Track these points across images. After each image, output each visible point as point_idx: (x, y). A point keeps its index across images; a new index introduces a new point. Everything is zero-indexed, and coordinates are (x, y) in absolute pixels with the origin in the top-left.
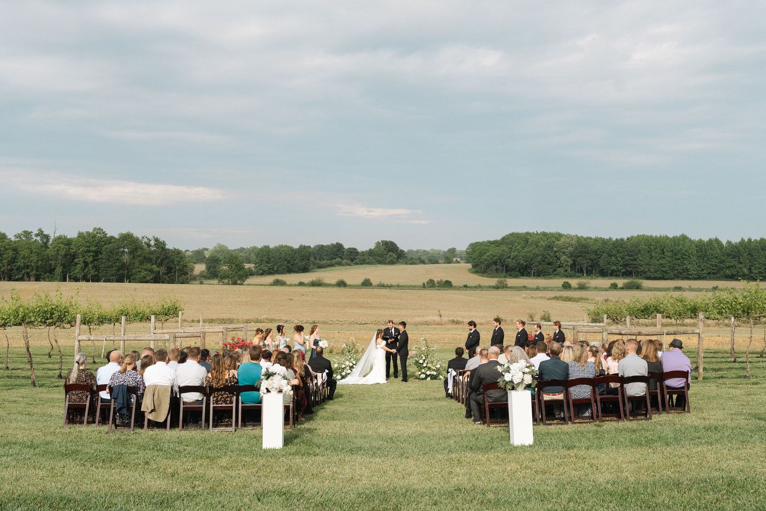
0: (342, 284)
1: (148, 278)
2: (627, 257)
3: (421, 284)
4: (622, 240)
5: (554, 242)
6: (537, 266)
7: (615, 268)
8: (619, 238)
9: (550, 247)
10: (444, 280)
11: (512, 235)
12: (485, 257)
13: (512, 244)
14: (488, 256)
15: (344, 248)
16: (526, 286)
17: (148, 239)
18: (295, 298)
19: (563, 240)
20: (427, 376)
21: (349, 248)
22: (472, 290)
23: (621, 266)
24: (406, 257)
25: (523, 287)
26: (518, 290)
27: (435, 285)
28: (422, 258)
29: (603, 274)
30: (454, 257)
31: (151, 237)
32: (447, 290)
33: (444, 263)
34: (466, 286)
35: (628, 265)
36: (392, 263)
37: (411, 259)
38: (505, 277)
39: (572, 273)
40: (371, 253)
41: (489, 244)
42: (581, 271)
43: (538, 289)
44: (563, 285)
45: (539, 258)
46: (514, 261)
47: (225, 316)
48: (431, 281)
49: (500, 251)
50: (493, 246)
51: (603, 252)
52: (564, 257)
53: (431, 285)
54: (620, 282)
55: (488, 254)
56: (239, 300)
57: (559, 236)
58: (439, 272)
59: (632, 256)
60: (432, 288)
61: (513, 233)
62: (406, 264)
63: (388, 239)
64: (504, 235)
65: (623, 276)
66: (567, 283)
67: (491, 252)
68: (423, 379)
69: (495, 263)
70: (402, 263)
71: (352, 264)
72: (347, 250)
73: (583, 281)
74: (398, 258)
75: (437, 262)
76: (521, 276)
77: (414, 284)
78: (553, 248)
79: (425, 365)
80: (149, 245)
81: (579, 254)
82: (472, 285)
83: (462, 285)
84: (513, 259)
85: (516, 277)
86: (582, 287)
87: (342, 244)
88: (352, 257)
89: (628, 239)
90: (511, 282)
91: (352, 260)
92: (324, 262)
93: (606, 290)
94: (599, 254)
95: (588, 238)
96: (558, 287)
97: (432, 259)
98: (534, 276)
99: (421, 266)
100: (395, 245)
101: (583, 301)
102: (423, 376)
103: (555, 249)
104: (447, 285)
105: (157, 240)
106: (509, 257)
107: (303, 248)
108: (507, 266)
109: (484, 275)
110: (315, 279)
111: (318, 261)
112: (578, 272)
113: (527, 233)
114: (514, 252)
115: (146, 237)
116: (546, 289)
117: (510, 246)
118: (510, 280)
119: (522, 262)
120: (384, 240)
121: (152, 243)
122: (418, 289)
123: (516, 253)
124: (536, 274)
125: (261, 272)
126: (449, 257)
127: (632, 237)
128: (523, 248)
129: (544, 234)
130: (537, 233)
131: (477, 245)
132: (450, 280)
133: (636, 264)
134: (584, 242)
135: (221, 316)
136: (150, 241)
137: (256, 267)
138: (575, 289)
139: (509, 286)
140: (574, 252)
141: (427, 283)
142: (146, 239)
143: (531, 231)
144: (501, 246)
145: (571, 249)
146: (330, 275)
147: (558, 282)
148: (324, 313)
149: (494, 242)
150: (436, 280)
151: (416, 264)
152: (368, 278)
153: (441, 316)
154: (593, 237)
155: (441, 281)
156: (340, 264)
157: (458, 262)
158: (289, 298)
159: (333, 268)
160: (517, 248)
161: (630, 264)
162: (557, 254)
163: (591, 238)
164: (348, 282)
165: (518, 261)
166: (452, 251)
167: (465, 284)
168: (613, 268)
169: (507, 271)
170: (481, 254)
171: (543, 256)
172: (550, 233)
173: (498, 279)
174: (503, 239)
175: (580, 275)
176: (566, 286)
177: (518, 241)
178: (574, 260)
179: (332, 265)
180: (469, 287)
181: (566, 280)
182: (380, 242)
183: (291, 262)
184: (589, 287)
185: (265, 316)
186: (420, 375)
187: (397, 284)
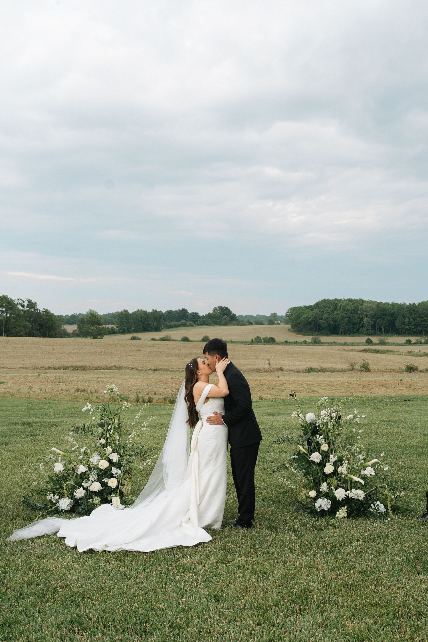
0: (186, 339)
1: (22, 333)
2: (419, 319)
3: (250, 340)
4: (414, 304)
5: (358, 307)
6: (344, 326)
7: (408, 327)
8: (412, 303)
9: (355, 311)
10: (269, 337)
11: (324, 301)
12: (302, 319)
13: (324, 308)
14: (304, 318)
15: (188, 313)
16: (336, 342)
17: (22, 301)
18: (143, 349)
19: (365, 305)
20: (336, 505)
21: (192, 313)
22: (292, 345)
23: (413, 326)
24: (238, 320)
25: (333, 342)
26: (330, 345)
27: (261, 341)
28: (250, 321)
29: (398, 332)
30: (276, 320)
31: (24, 300)
32: (272, 345)
33: (268, 324)
34: (286, 342)
35: (419, 325)
36: (226, 324)
37: (242, 321)
38: (318, 335)
39: (373, 331)
40: (209, 316)
41: (305, 309)
42: (380, 330)
43: (346, 344)
44: (366, 341)
45: (346, 320)
46: (325, 322)
47: (79, 364)
48: (258, 338)
49: (314, 314)
50: (308, 310)
51: (399, 314)
52: (366, 319)
53: (258, 341)
54: (414, 339)
55: (304, 316)
56: (95, 350)
57: (362, 302)
58: (265, 332)
59: (422, 317)
60: (259, 344)
61: (324, 300)
62: (238, 325)
63: (223, 305)
64: (317, 301)
65: (414, 334)
66: (369, 339)
67: (307, 315)
68: (323, 513)
69: (310, 324)
70: (234, 325)
71: (194, 325)
72: (190, 314)
73: (382, 338)
74: (231, 321)
75: (261, 324)
76: (331, 334)
77: (244, 340)
78: (357, 311)
79: (329, 469)
80: (23, 306)
81: (379, 316)
82: (292, 341)
83: (283, 341)
84: (325, 320)
85: (327, 335)
86: (382, 343)
87: (186, 310)
88: (195, 320)
89: (419, 304)
90: (323, 339)
91: (195, 322)
92: (172, 323)
93: (402, 345)
94: (395, 316)
95: (385, 304)
96: (362, 343)
97: (258, 321)
98: (341, 334)
99: (250, 327)
100: (229, 310)
101: (389, 353)
102: (324, 504)
103: (359, 312)
104: (271, 341)
105: (29, 302)
106: (322, 319)
107: (154, 312)
108: (320, 326)
109: (301, 333)
110: (164, 336)
111: (167, 323)
112: (378, 331)
113: (336, 300)
114: (325, 314)
115: (21, 299)
116: (353, 344)
117: (322, 310)
118: (322, 337)
119: (332, 323)
120: (220, 306)
121: (26, 304)
122: (248, 344)
123: (327, 316)
124: (343, 332)
125: (121, 331)
126: (272, 320)
127: (423, 303)
128: (333, 311)
129: (350, 300)
130: (344, 299)
131: (296, 310)
132: (274, 337)
133: (425, 325)
134: (383, 306)
135: (75, 364)
136: (24, 302)
137: (117, 327)
138: (376, 344)
139: (322, 342)
140: (375, 315)
141: (255, 339)
142: (21, 301)
143: (339, 298)
144: (315, 310)
145: (373, 312)
146: (177, 334)
147: (363, 339)
148: (167, 361)
149: (310, 307)
150: (262, 337)
151: (245, 325)
152: (207, 335)
153: (270, 364)
154: (390, 303)
155: (266, 338)
156: (185, 325)
157: (279, 324)
158: (138, 349)
159: (179, 328)
160: (328, 311)
161: (421, 324)
162: (361, 316)
163: (389, 304)
164: (191, 338)
165: (329, 322)
166: (274, 315)
167: (286, 340)
168: (406, 327)
169: (319, 330)
170: (299, 317)
171: (349, 317)
172: (354, 299)
173: (312, 337)
174: (317, 304)
175: (379, 333)
176: (369, 342)
177: (328, 306)
178: (374, 321)
179: (178, 326)
180: (289, 343)
181: (368, 337)
182: (217, 307)
183: (145, 323)
184: (388, 343)
185: (114, 364)
186: (314, 500)
187: (230, 340)
